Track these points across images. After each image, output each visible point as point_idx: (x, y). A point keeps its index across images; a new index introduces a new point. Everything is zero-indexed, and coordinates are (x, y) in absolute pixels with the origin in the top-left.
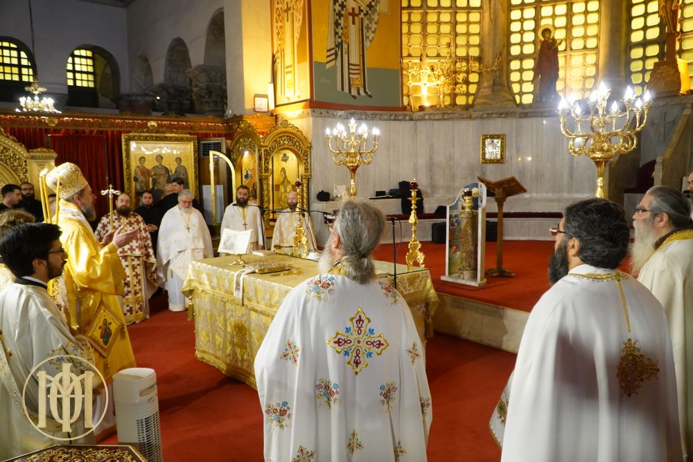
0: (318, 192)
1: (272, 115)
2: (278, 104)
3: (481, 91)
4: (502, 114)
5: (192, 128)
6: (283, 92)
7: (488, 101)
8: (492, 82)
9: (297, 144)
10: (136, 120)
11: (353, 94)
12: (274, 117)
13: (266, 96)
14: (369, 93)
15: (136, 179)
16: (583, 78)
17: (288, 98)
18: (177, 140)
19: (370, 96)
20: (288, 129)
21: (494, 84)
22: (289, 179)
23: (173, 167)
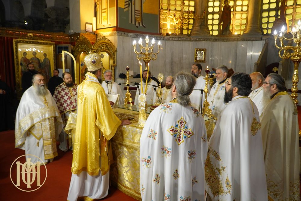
0: (120, 74)
1: (94, 34)
2: (98, 28)
3: (194, 28)
4: (205, 39)
5: (52, 38)
6: (101, 22)
7: (198, 33)
8: (200, 24)
9: (110, 49)
10: (21, 32)
11: (136, 25)
12: (96, 35)
13: (91, 24)
14: (144, 25)
15: (21, 64)
16: (241, 24)
17: (104, 26)
18: (44, 44)
19: (144, 27)
20: (105, 41)
21: (201, 25)
22: (104, 67)
23: (42, 59)
